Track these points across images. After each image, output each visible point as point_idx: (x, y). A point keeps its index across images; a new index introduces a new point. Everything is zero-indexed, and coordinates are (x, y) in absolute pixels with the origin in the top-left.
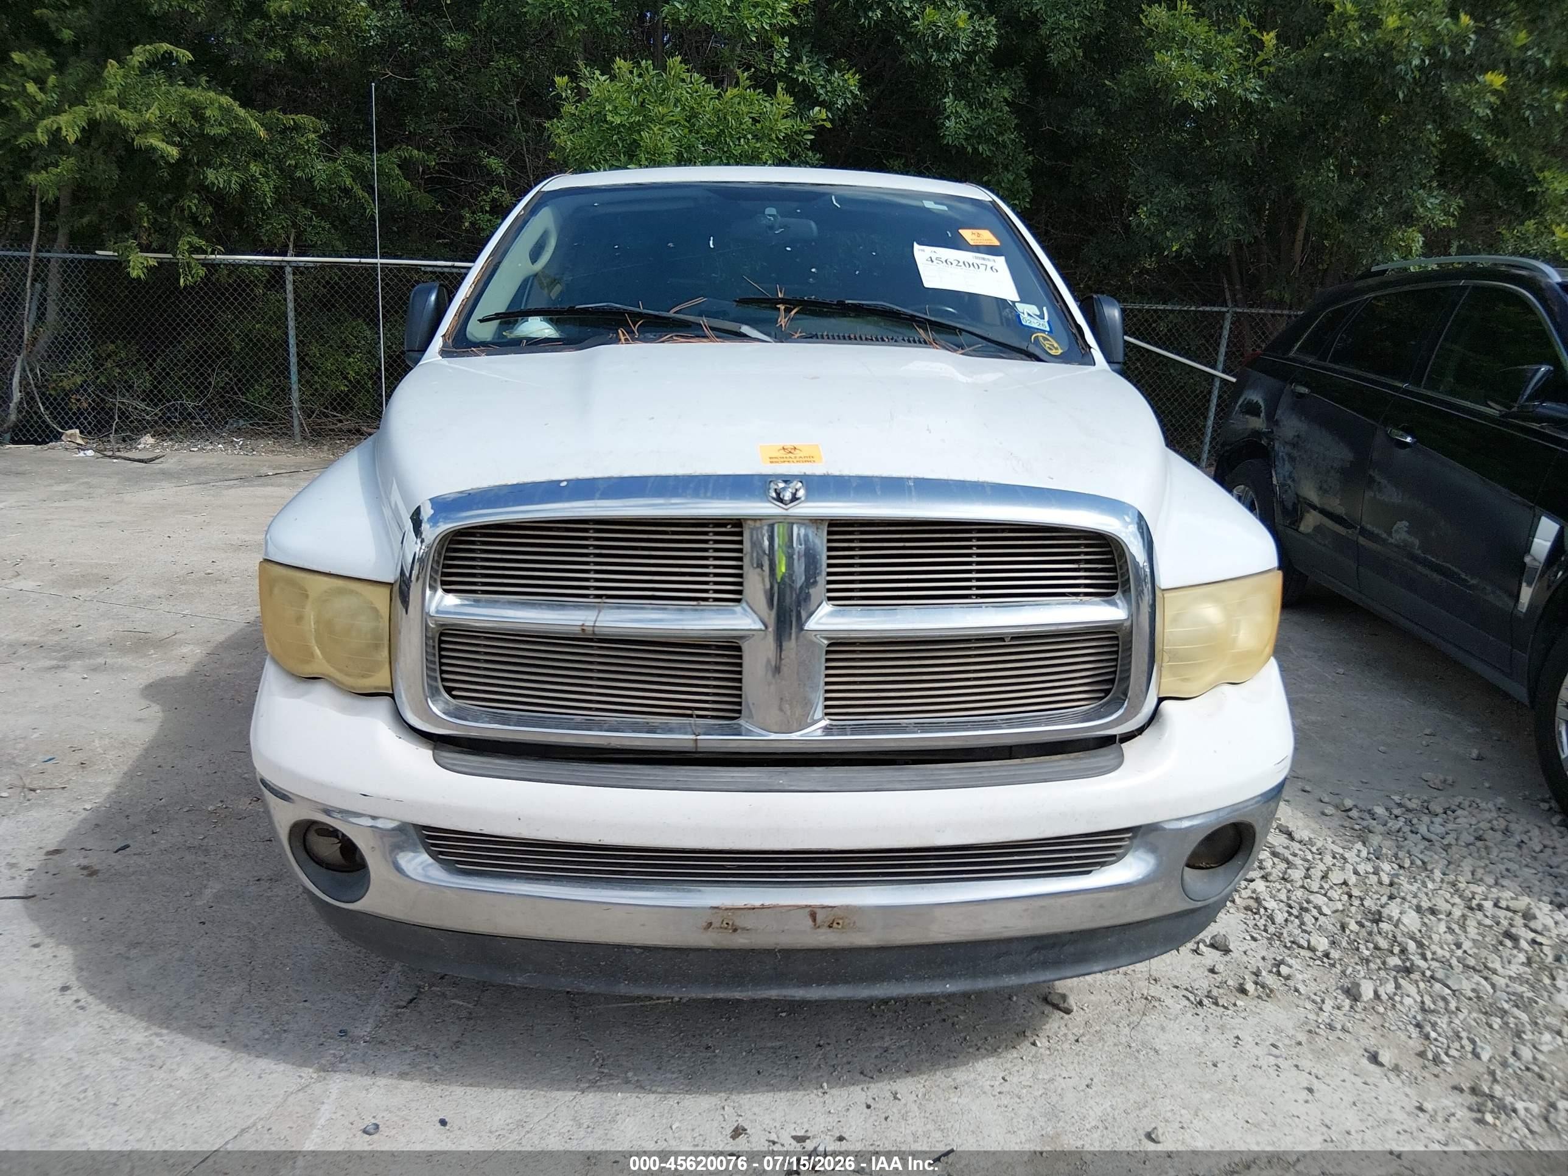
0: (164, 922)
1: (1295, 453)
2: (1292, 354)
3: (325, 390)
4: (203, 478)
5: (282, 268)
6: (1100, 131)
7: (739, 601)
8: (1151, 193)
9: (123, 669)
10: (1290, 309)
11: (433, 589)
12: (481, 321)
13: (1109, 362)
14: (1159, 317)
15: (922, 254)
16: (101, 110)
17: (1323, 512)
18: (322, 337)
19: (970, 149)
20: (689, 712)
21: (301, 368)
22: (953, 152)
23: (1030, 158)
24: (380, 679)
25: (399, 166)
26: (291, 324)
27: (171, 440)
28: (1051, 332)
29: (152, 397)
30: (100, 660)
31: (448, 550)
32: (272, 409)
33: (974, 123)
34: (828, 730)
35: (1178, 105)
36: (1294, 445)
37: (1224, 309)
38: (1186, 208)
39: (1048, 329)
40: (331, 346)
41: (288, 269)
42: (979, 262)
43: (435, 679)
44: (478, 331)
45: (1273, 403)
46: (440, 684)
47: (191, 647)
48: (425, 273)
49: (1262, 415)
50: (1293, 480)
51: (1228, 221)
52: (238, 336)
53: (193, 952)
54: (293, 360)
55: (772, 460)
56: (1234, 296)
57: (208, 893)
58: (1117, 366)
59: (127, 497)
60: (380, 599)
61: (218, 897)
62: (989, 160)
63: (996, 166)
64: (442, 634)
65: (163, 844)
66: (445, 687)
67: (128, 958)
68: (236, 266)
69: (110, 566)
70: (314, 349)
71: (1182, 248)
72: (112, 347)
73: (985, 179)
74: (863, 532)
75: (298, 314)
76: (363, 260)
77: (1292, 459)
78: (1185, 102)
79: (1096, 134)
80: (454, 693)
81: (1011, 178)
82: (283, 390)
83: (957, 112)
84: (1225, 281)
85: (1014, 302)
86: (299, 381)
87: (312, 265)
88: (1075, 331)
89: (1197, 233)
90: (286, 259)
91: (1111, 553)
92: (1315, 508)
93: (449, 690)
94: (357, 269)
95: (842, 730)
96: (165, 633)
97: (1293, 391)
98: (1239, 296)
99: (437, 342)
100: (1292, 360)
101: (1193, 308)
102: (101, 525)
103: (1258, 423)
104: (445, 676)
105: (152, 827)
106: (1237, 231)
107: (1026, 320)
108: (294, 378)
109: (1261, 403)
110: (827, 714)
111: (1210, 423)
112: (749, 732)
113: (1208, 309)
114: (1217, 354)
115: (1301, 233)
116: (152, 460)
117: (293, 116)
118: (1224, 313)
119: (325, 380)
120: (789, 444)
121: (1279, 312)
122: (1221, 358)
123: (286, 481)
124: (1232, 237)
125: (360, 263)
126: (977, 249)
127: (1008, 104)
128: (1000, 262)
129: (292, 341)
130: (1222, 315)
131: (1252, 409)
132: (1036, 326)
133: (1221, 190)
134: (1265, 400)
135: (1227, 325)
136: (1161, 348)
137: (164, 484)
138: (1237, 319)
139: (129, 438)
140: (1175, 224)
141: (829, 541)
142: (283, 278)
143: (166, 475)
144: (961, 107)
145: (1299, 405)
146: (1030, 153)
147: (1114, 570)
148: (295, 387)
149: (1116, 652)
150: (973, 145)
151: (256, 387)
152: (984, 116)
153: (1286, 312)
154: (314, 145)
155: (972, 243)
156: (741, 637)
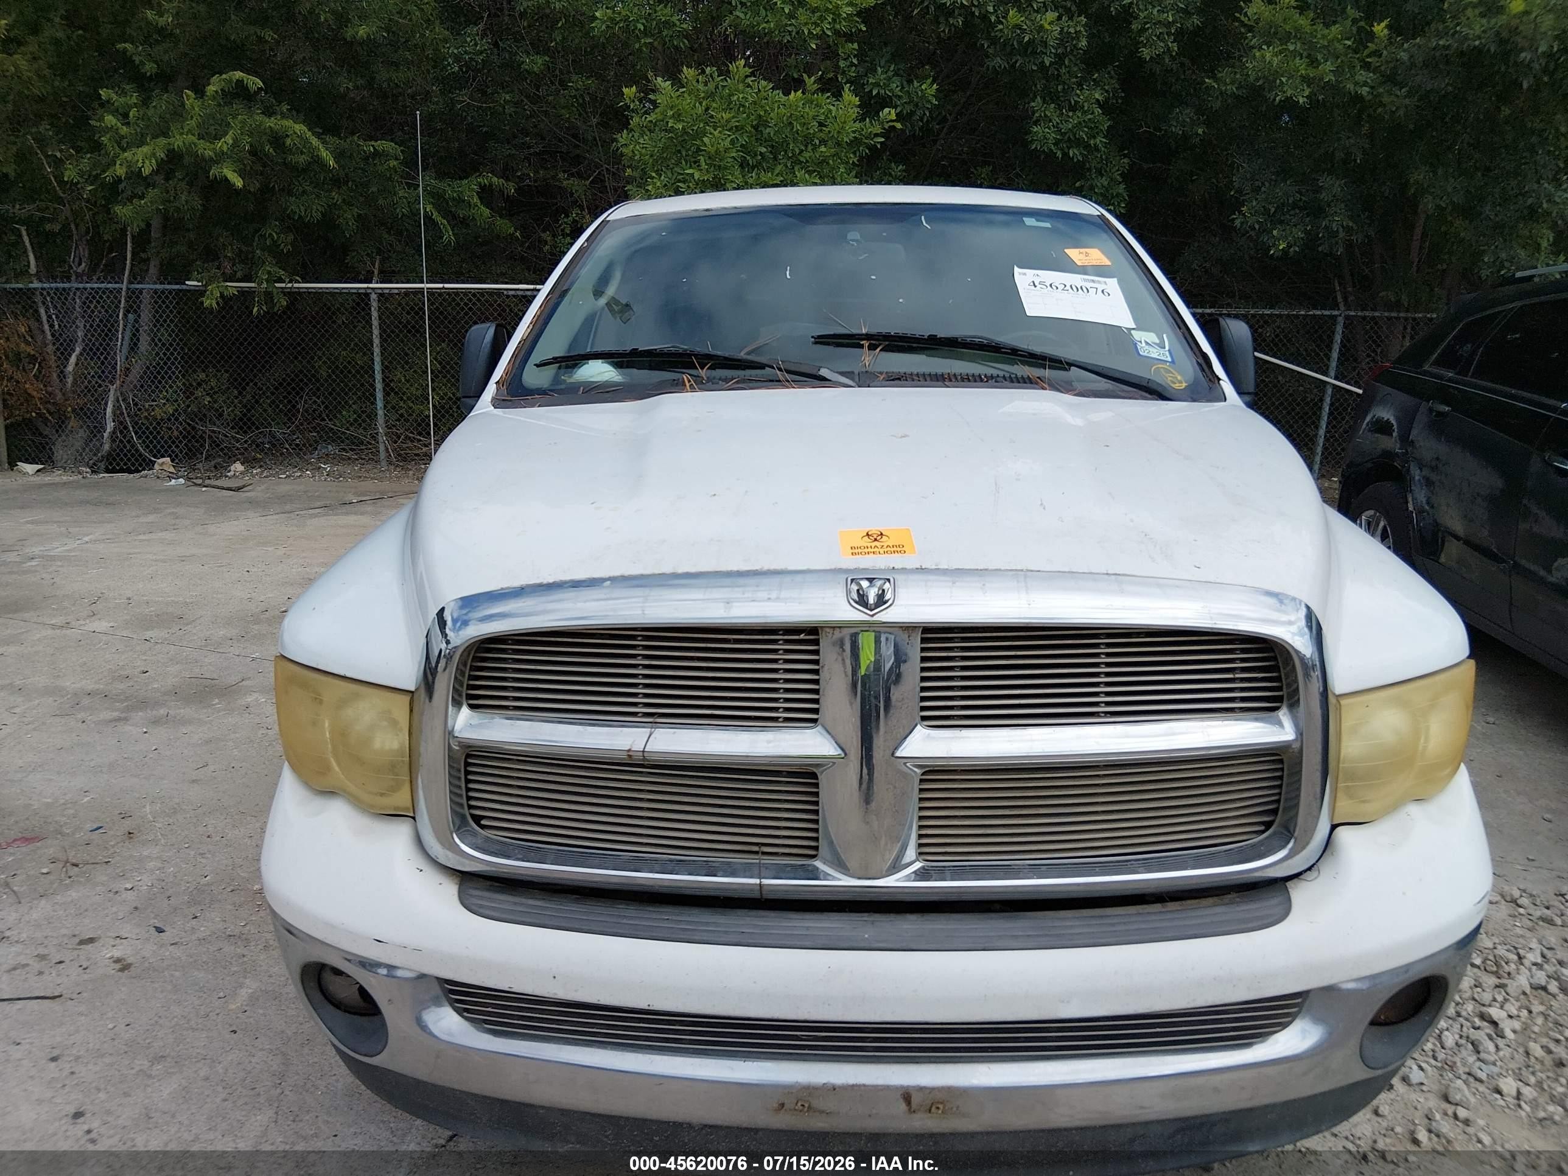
0: (194, 1030)
1: (1434, 477)
2: (1426, 368)
3: (411, 415)
4: (288, 507)
5: (367, 295)
6: (1200, 131)
7: (815, 721)
8: (1257, 190)
9: (184, 722)
10: (1407, 311)
11: (457, 704)
12: (537, 366)
13: (1240, 392)
14: (1266, 322)
15: (1023, 278)
16: (178, 141)
17: (1467, 543)
18: (407, 363)
19: (1059, 154)
20: (756, 848)
21: (386, 394)
22: (1042, 157)
23: (1126, 160)
24: (402, 798)
25: (478, 193)
26: (377, 350)
27: (261, 467)
28: (1173, 362)
29: (244, 424)
30: (163, 711)
31: (475, 659)
32: (359, 433)
33: (1064, 127)
34: (922, 875)
35: (1281, 101)
36: (1434, 469)
37: (1336, 313)
38: (1295, 206)
39: (1169, 359)
40: (415, 372)
41: (374, 296)
42: (1089, 285)
43: (461, 805)
44: (533, 377)
45: (1407, 420)
46: (466, 811)
47: (256, 695)
48: (508, 297)
49: (1395, 434)
50: (1432, 507)
51: (1338, 219)
52: (324, 362)
53: (220, 1069)
54: (379, 386)
55: (855, 551)
56: (1345, 299)
57: (244, 993)
58: (1248, 398)
59: (211, 529)
60: (400, 708)
61: (253, 999)
62: (1081, 165)
63: (1090, 170)
64: (468, 756)
65: (203, 931)
66: (473, 817)
67: (150, 1076)
68: (318, 295)
69: (186, 603)
70: (399, 375)
71: (1289, 246)
72: (203, 376)
73: (1078, 184)
74: (964, 640)
75: (383, 340)
76: (447, 286)
77: (1429, 483)
78: (1289, 99)
79: (1197, 134)
80: (483, 822)
81: (1106, 183)
82: (369, 416)
83: (1046, 115)
84: (1337, 284)
85: (1129, 330)
86: (385, 407)
87: (396, 291)
88: (1201, 361)
89: (1305, 232)
90: (371, 285)
91: (1275, 658)
92: (1457, 538)
93: (477, 819)
94: (440, 295)
95: (941, 874)
96: (233, 679)
97: (1431, 410)
98: (1351, 298)
99: (491, 389)
100: (1425, 373)
101: (1303, 313)
102: (183, 559)
103: (1391, 443)
104: (473, 803)
105: (193, 910)
106: (1348, 230)
107: (1144, 350)
108: (380, 404)
109: (1394, 422)
110: (920, 854)
111: (1322, 432)
112: (827, 876)
113: (1318, 313)
114: (1329, 360)
115: (1418, 231)
116: (238, 489)
117: (373, 143)
118: (1336, 316)
119: (411, 405)
120: (874, 529)
121: (1394, 314)
122: (1334, 364)
123: (369, 508)
124: (1342, 234)
125: (444, 288)
126: (1083, 270)
127: (1101, 106)
128: (1112, 284)
129: (378, 367)
130: (1334, 318)
131: (1382, 428)
132: (1155, 356)
133: (1332, 186)
134: (1397, 419)
135: (1339, 329)
136: (1267, 354)
137: (250, 514)
138: (1349, 322)
139: (220, 469)
140: (1281, 222)
141: (923, 650)
142: (368, 305)
143: (253, 503)
144: (1051, 110)
145: (1438, 426)
146: (1125, 156)
147: (1278, 679)
148: (380, 412)
149: (1281, 778)
150: (1062, 149)
151: (344, 413)
152: (1075, 119)
153: (1402, 315)
154: (396, 172)
155: (1079, 263)
156: (818, 766)
